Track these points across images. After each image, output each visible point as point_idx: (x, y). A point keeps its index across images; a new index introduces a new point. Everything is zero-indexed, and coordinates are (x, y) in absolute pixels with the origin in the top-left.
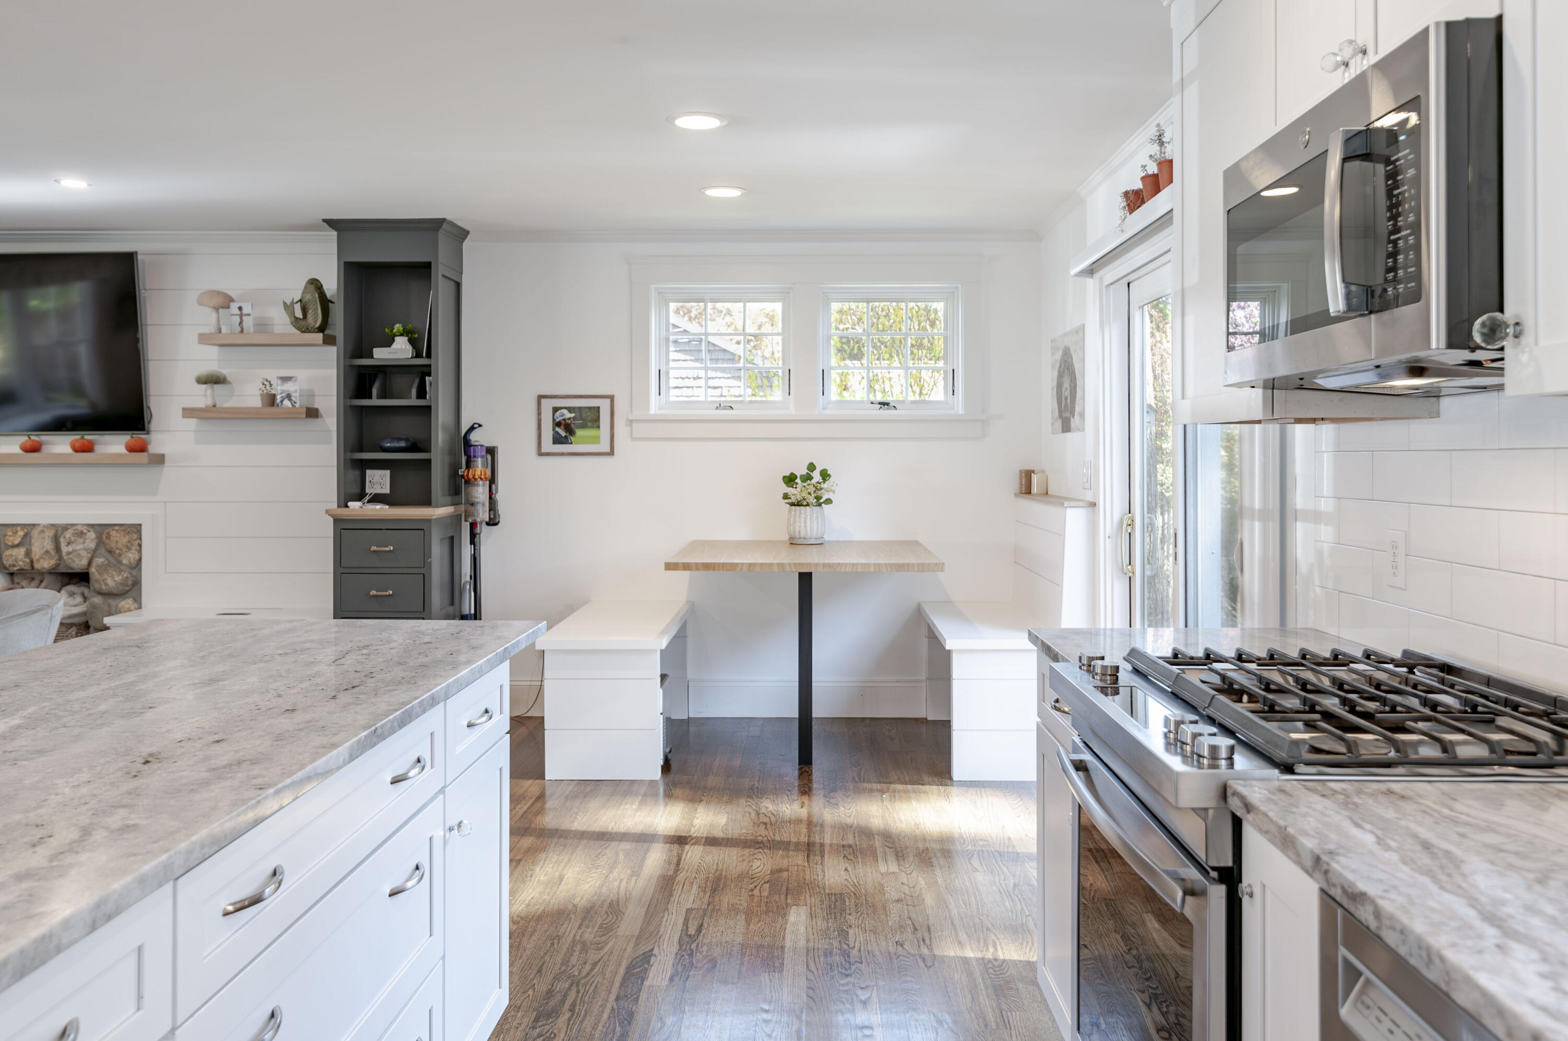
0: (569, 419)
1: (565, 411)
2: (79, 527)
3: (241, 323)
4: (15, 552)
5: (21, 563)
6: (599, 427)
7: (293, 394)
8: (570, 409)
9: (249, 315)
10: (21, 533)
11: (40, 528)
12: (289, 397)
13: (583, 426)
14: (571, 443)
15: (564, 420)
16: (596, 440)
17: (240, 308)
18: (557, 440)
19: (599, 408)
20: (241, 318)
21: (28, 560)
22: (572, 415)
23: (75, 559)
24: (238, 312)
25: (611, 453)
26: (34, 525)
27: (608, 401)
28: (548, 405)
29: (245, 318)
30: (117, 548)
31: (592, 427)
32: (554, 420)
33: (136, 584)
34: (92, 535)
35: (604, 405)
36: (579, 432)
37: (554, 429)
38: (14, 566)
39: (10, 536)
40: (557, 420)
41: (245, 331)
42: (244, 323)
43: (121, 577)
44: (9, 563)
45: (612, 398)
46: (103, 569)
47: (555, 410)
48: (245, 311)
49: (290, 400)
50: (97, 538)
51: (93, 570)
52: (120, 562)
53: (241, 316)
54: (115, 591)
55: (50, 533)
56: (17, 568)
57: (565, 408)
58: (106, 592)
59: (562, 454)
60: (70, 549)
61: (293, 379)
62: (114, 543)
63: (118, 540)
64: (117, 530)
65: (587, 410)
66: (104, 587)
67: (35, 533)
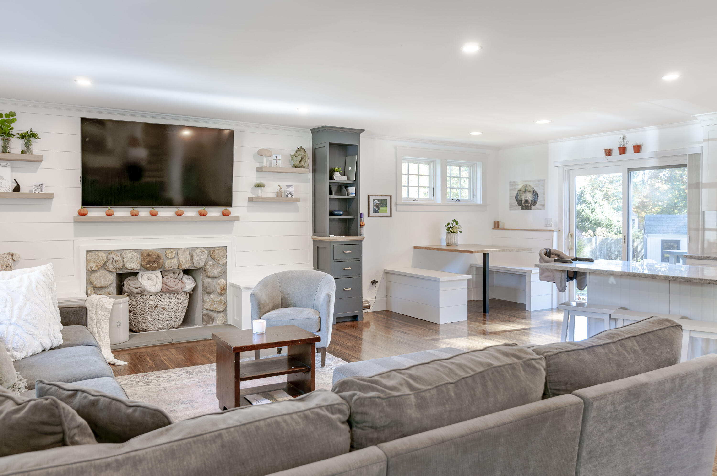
0: (378, 204)
1: (377, 201)
2: (201, 249)
3: (276, 163)
4: (172, 261)
5: (174, 266)
6: (387, 207)
7: (292, 192)
8: (378, 200)
9: (280, 160)
10: (174, 252)
11: (183, 250)
12: (290, 193)
13: (382, 206)
14: (379, 212)
15: (376, 204)
16: (386, 211)
17: (276, 157)
18: (375, 211)
19: (387, 200)
20: (277, 161)
21: (177, 264)
22: (379, 202)
23: (200, 263)
24: (275, 158)
25: (391, 216)
26: (179, 248)
27: (389, 197)
28: (371, 198)
29: (278, 161)
30: (218, 257)
31: (385, 207)
32: (373, 204)
33: (225, 272)
34: (206, 252)
35: (388, 199)
36: (381, 208)
37: (373, 207)
38: (171, 267)
39: (169, 254)
40: (374, 204)
41: (278, 166)
42: (278, 163)
43: (220, 270)
44: (168, 266)
45: (391, 196)
46: (213, 266)
47: (374, 200)
48: (278, 158)
49: (291, 195)
50: (208, 253)
51: (208, 267)
52: (219, 263)
53: (277, 160)
54: (217, 276)
55: (188, 252)
56: (172, 268)
57: (377, 200)
58: (213, 276)
59: (376, 216)
60: (198, 258)
61: (292, 186)
62: (217, 255)
63: (219, 253)
64: (218, 249)
65: (383, 200)
66: (213, 275)
67: (180, 252)
